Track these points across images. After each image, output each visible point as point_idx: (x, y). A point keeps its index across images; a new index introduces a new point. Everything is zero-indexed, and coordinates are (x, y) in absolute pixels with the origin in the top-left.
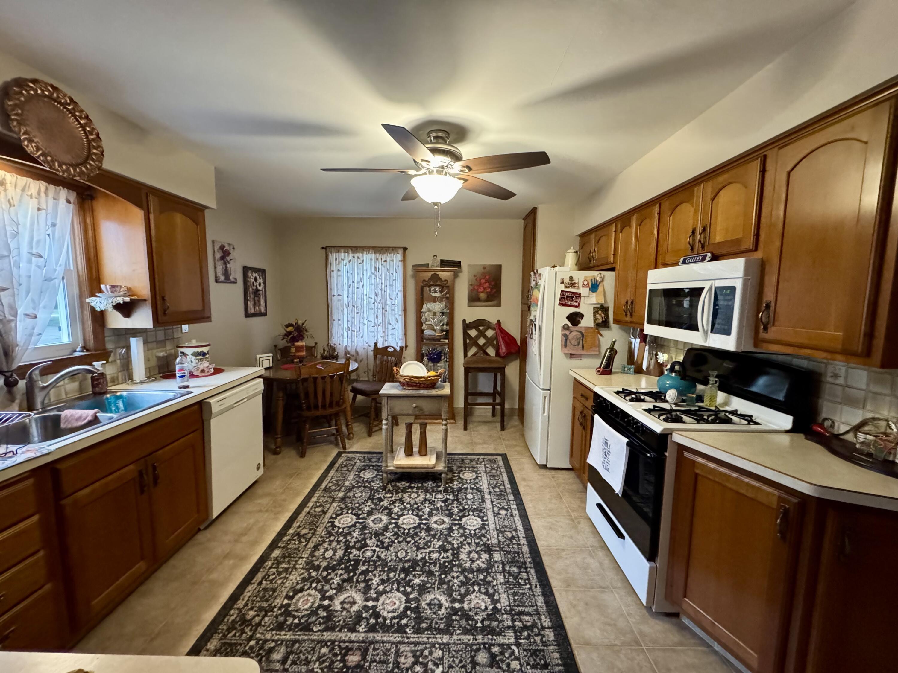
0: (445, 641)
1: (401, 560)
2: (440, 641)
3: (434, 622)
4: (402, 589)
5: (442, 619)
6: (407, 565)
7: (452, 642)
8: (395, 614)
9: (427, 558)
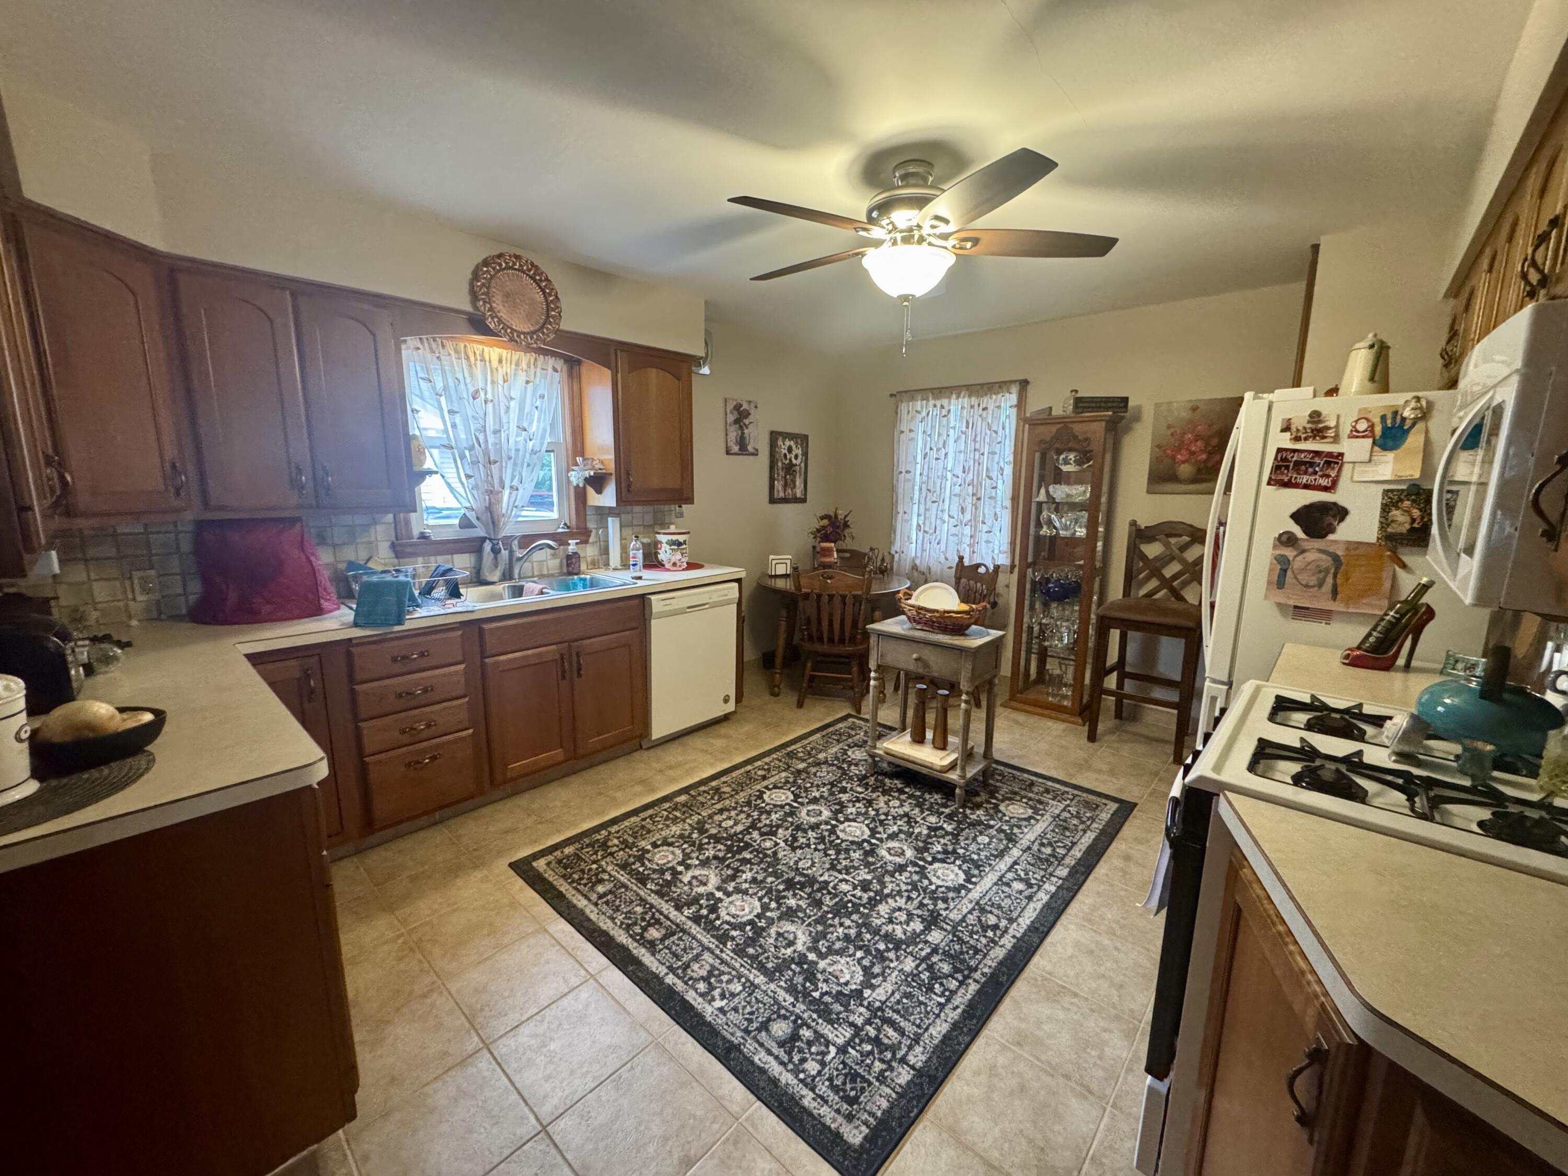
0: (757, 981)
1: (797, 869)
2: (751, 977)
3: (766, 955)
4: (766, 900)
5: (778, 958)
6: (798, 879)
7: (764, 988)
8: (732, 920)
9: (831, 884)
